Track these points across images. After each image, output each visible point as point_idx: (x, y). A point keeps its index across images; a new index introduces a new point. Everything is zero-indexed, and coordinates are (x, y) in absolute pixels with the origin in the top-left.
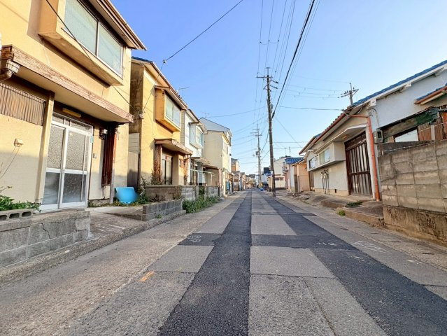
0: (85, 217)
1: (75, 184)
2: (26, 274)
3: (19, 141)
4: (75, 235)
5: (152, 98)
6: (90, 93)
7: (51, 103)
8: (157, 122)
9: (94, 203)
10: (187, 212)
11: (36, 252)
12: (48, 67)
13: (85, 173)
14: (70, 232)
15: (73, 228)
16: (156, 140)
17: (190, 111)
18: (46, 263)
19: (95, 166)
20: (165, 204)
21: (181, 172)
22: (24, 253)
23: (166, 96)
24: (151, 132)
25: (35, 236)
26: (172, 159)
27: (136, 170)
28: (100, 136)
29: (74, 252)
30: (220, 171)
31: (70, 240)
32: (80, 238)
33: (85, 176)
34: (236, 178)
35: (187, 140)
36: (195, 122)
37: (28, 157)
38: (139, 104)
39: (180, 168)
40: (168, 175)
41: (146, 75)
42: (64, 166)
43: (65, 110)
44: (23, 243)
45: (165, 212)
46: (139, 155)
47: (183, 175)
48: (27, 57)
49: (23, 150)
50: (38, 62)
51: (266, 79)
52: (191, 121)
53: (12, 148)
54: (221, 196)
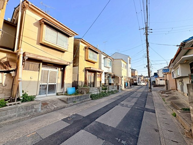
0: (38, 104)
1: (52, 88)
2: (13, 123)
3: (31, 77)
4: (34, 110)
5: (84, 51)
6: (51, 59)
7: (41, 64)
8: (86, 60)
9: (59, 94)
10: (92, 99)
11: (19, 116)
12: (36, 55)
13: (55, 84)
14: (32, 109)
15: (33, 108)
16: (85, 68)
17: (103, 53)
18: (20, 119)
19: (59, 81)
20: (79, 96)
22: (15, 116)
23: (89, 50)
24: (83, 64)
25: (19, 111)
26: (94, 74)
27: (77, 80)
28: (61, 70)
29: (31, 116)
30: (120, 78)
31: (32, 112)
32: (36, 111)
33: (55, 85)
34: (135, 79)
35: (103, 65)
36: (107, 56)
37: (35, 82)
38: (78, 55)
39: (97, 78)
40: (92, 81)
41: (81, 44)
42: (48, 82)
43: (48, 64)
44: (15, 113)
45: (79, 100)
46: (78, 75)
47: (99, 81)
48: (30, 53)
49: (32, 80)
50: (33, 54)
51: (145, 29)
52: (105, 57)
53: (29, 79)
54: (120, 89)
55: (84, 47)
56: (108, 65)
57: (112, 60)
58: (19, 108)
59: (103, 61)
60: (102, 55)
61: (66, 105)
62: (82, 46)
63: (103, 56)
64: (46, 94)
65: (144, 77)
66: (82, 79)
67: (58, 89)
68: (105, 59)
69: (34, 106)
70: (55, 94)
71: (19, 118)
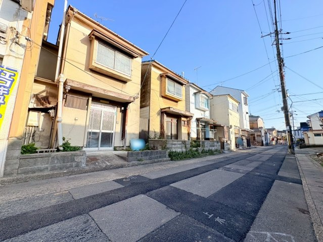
2: (43, 178)
3: (76, 119)
4: (74, 164)
5: (158, 82)
6: (104, 90)
7: (90, 99)
8: (163, 97)
9: (117, 149)
10: (172, 160)
11: (53, 169)
12: (82, 83)
13: (112, 132)
14: (72, 162)
15: (73, 160)
16: (161, 109)
17: (193, 84)
18: (53, 174)
19: (117, 129)
21: (184, 130)
22: (47, 168)
23: (167, 79)
24: (157, 103)
26: (177, 121)
27: (147, 129)
28: (121, 111)
29: (69, 172)
30: (225, 128)
31: (72, 166)
32: (77, 166)
33: (112, 133)
34: (259, 134)
35: (192, 107)
36: (199, 91)
37: (80, 126)
38: (149, 89)
39: (183, 127)
40: (174, 132)
41: (153, 70)
42: (101, 128)
43: (101, 101)
44: (47, 164)
45: (148, 157)
46: (149, 120)
47: (187, 132)
48: (73, 81)
49: (78, 123)
50: (77, 82)
52: (196, 91)
53: (73, 122)
55: (158, 75)
56: (203, 106)
57: (211, 97)
58: (53, 157)
59: (192, 98)
60: (191, 88)
61: (126, 163)
62: (155, 73)
63: (192, 91)
64: (97, 147)
65: (278, 132)
66: (155, 127)
67: (117, 141)
68: (197, 95)
69: (75, 158)
70: (112, 148)
71: (52, 172)
